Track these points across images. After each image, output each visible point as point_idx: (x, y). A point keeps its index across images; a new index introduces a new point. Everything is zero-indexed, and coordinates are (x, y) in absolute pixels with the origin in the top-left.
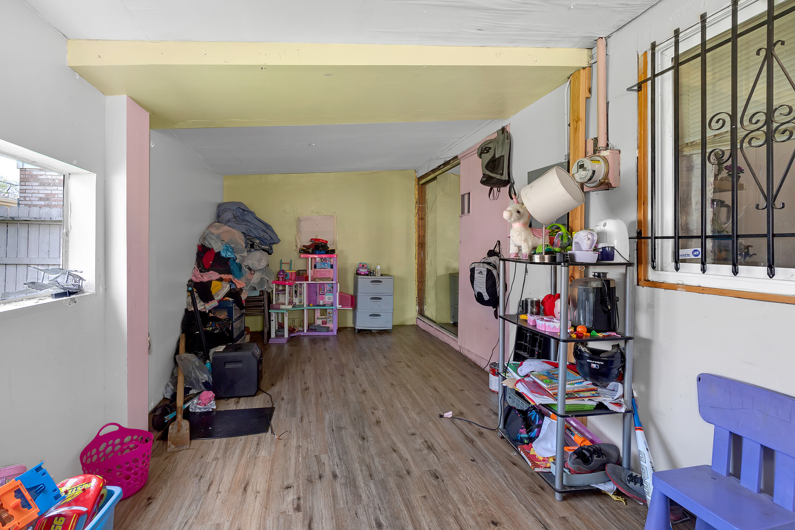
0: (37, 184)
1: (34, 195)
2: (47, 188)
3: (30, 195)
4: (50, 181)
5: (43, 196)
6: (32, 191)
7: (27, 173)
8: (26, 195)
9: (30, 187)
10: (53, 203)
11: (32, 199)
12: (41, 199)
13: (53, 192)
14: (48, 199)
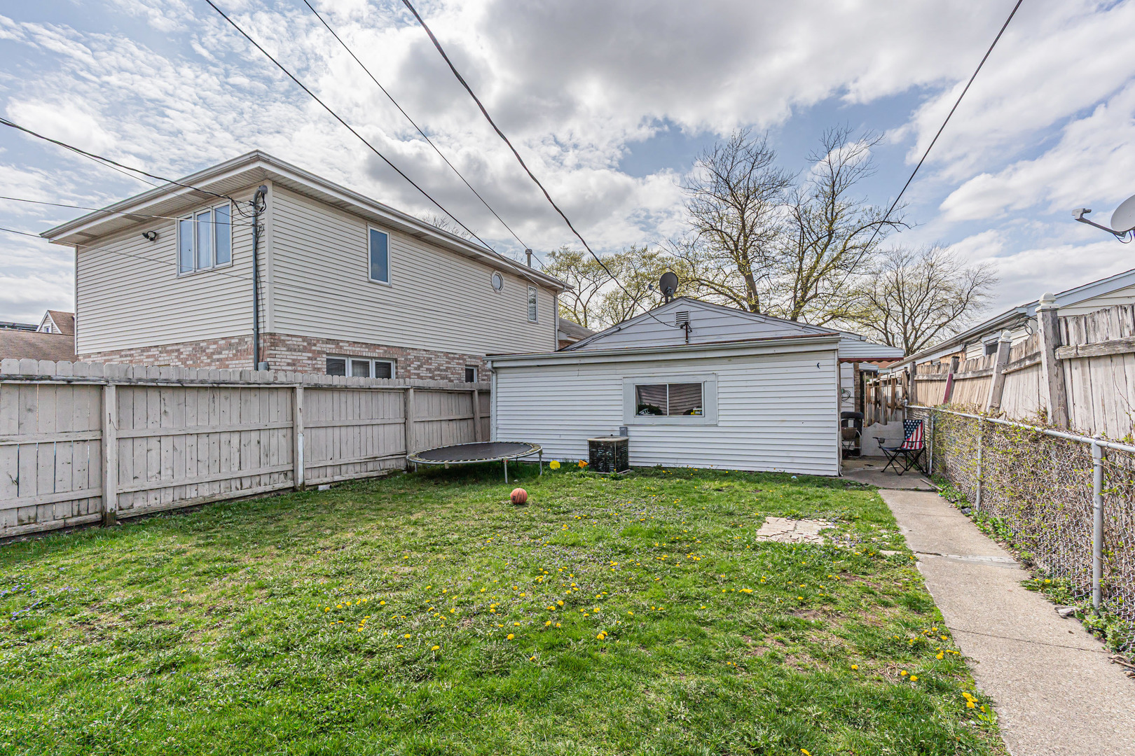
0: (285, 349)
1: (283, 360)
2: (293, 353)
3: (279, 360)
4: (296, 347)
5: (290, 361)
6: (281, 356)
7: (276, 337)
8: (275, 360)
9: (279, 352)
10: (299, 368)
11: (281, 364)
12: (288, 364)
13: (299, 358)
14: (294, 365)
